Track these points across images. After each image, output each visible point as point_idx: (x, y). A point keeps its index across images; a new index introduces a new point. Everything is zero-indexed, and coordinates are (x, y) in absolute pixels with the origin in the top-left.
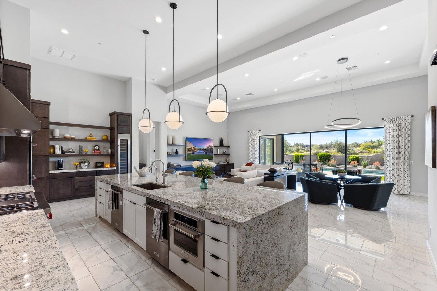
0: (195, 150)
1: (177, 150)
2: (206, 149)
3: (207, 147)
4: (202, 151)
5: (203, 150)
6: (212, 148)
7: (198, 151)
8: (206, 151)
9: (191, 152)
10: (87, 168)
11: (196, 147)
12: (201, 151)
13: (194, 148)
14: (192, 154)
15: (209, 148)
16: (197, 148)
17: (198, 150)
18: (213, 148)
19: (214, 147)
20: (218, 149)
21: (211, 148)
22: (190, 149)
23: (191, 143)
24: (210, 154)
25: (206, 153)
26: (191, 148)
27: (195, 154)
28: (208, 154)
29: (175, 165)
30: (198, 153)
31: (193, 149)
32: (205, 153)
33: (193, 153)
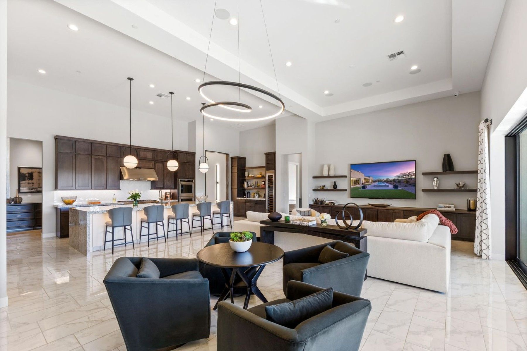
0: (367, 182)
1: (335, 182)
2: (395, 179)
3: (399, 177)
4: (384, 184)
5: (388, 181)
6: (413, 177)
7: (376, 184)
8: (395, 184)
9: (361, 185)
10: (258, 198)
11: (370, 177)
12: (382, 184)
13: (365, 179)
14: (361, 189)
15: (403, 179)
16: (372, 179)
17: (375, 181)
18: (415, 179)
19: (424, 174)
20: (434, 178)
21: (410, 179)
22: (357, 182)
23: (358, 172)
24: (409, 189)
25: (396, 187)
26: (360, 179)
27: (368, 188)
28: (399, 188)
29: (327, 202)
30: (375, 186)
31: (363, 180)
32: (391, 187)
33: (364, 187)
